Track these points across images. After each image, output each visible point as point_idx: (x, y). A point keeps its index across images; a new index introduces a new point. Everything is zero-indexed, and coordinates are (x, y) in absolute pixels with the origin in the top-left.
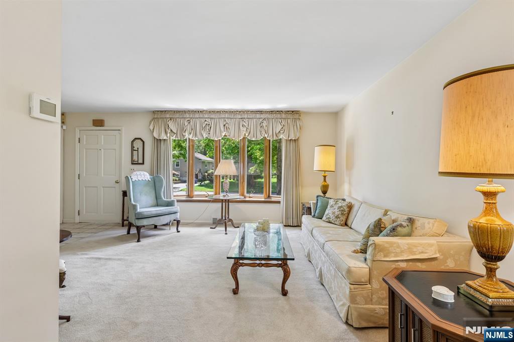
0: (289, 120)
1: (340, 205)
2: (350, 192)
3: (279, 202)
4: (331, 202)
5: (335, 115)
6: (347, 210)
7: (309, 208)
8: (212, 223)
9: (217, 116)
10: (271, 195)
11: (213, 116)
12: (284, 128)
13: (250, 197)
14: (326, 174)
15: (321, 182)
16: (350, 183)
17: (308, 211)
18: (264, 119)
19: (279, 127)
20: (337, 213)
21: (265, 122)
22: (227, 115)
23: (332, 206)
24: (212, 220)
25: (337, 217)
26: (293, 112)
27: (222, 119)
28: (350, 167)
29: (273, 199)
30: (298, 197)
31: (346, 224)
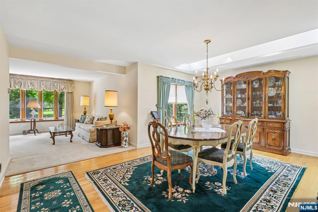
0: (68, 84)
1: (90, 117)
2: (95, 114)
3: (63, 120)
4: (87, 117)
5: (90, 83)
6: (92, 119)
7: (79, 121)
8: (22, 133)
9: (26, 78)
10: (58, 117)
11: (23, 78)
12: (66, 87)
13: (45, 119)
14: (85, 107)
15: (83, 110)
16: (95, 110)
17: (78, 121)
18: (55, 82)
19: (63, 87)
20: (89, 120)
21: (55, 83)
22: (32, 78)
23: (87, 118)
24: (22, 131)
25: (89, 121)
26: (70, 80)
27: (29, 80)
28: (95, 104)
29: (60, 119)
30: (73, 117)
31: (92, 123)
